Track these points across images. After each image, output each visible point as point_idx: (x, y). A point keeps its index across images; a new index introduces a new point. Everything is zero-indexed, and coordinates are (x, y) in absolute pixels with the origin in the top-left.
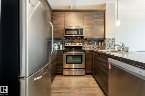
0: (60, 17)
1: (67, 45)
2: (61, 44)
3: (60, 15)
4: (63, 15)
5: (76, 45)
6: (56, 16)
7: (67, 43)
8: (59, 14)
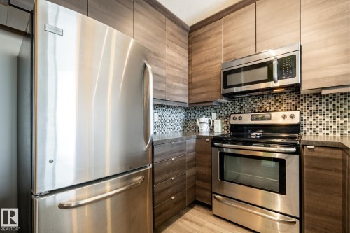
0: (210, 41)
1: (237, 122)
2: (219, 117)
3: (208, 34)
4: (216, 32)
5: (270, 119)
6: (199, 41)
7: (237, 116)
8: (206, 32)
